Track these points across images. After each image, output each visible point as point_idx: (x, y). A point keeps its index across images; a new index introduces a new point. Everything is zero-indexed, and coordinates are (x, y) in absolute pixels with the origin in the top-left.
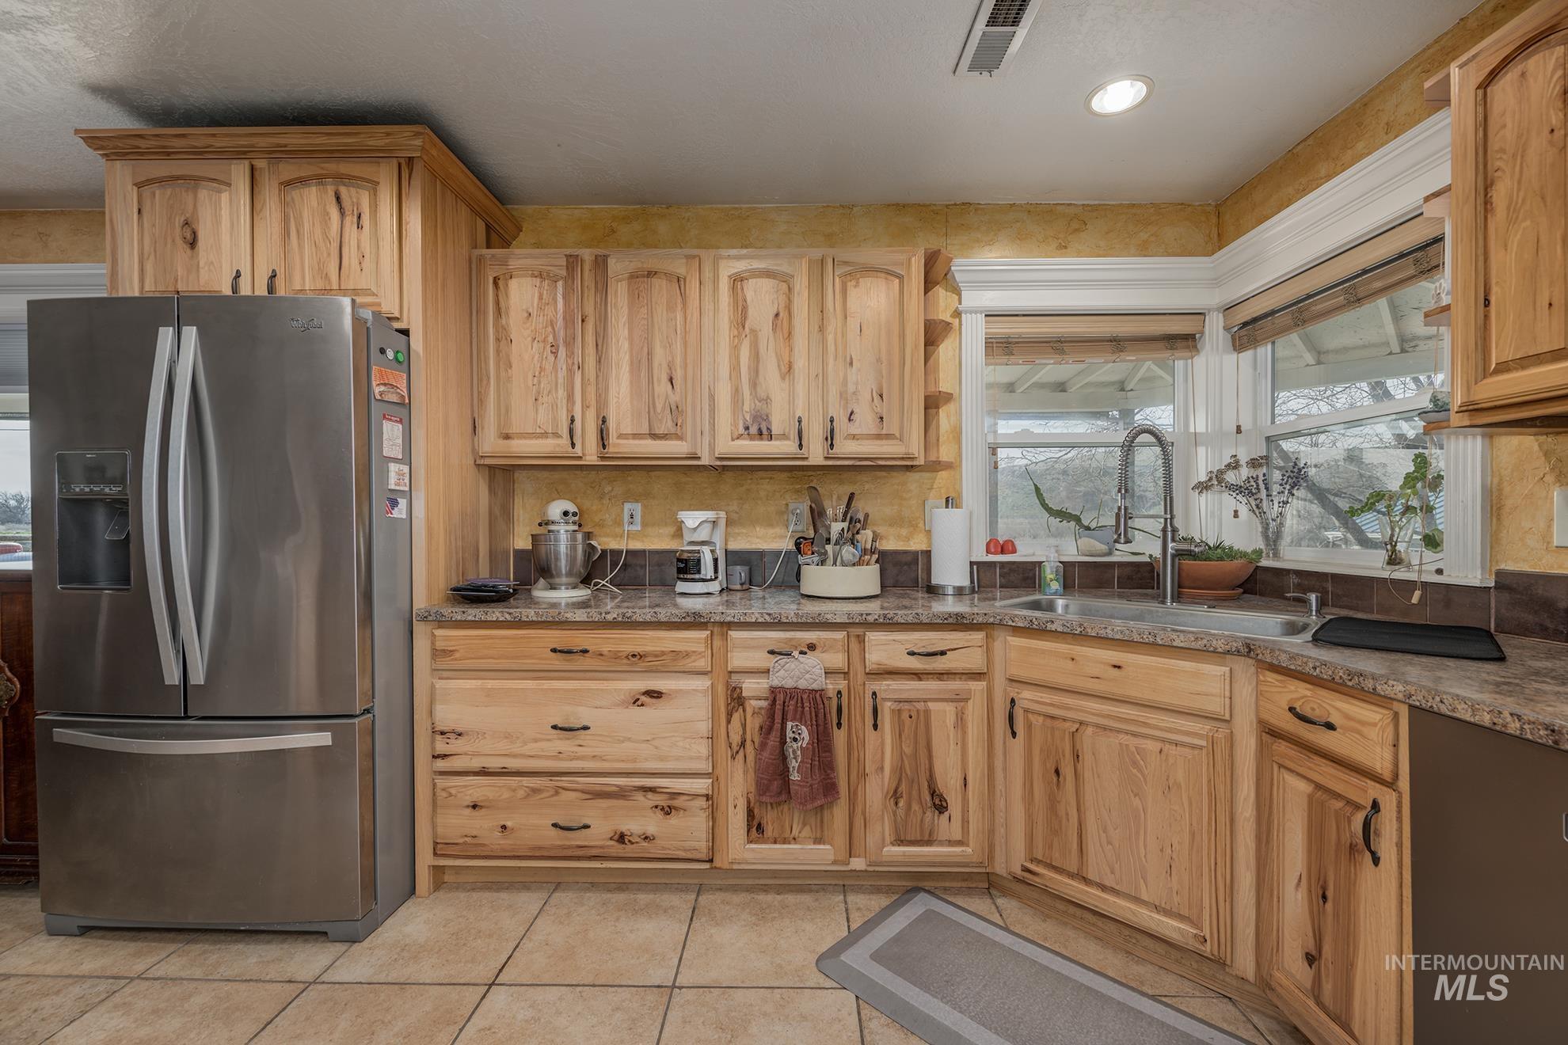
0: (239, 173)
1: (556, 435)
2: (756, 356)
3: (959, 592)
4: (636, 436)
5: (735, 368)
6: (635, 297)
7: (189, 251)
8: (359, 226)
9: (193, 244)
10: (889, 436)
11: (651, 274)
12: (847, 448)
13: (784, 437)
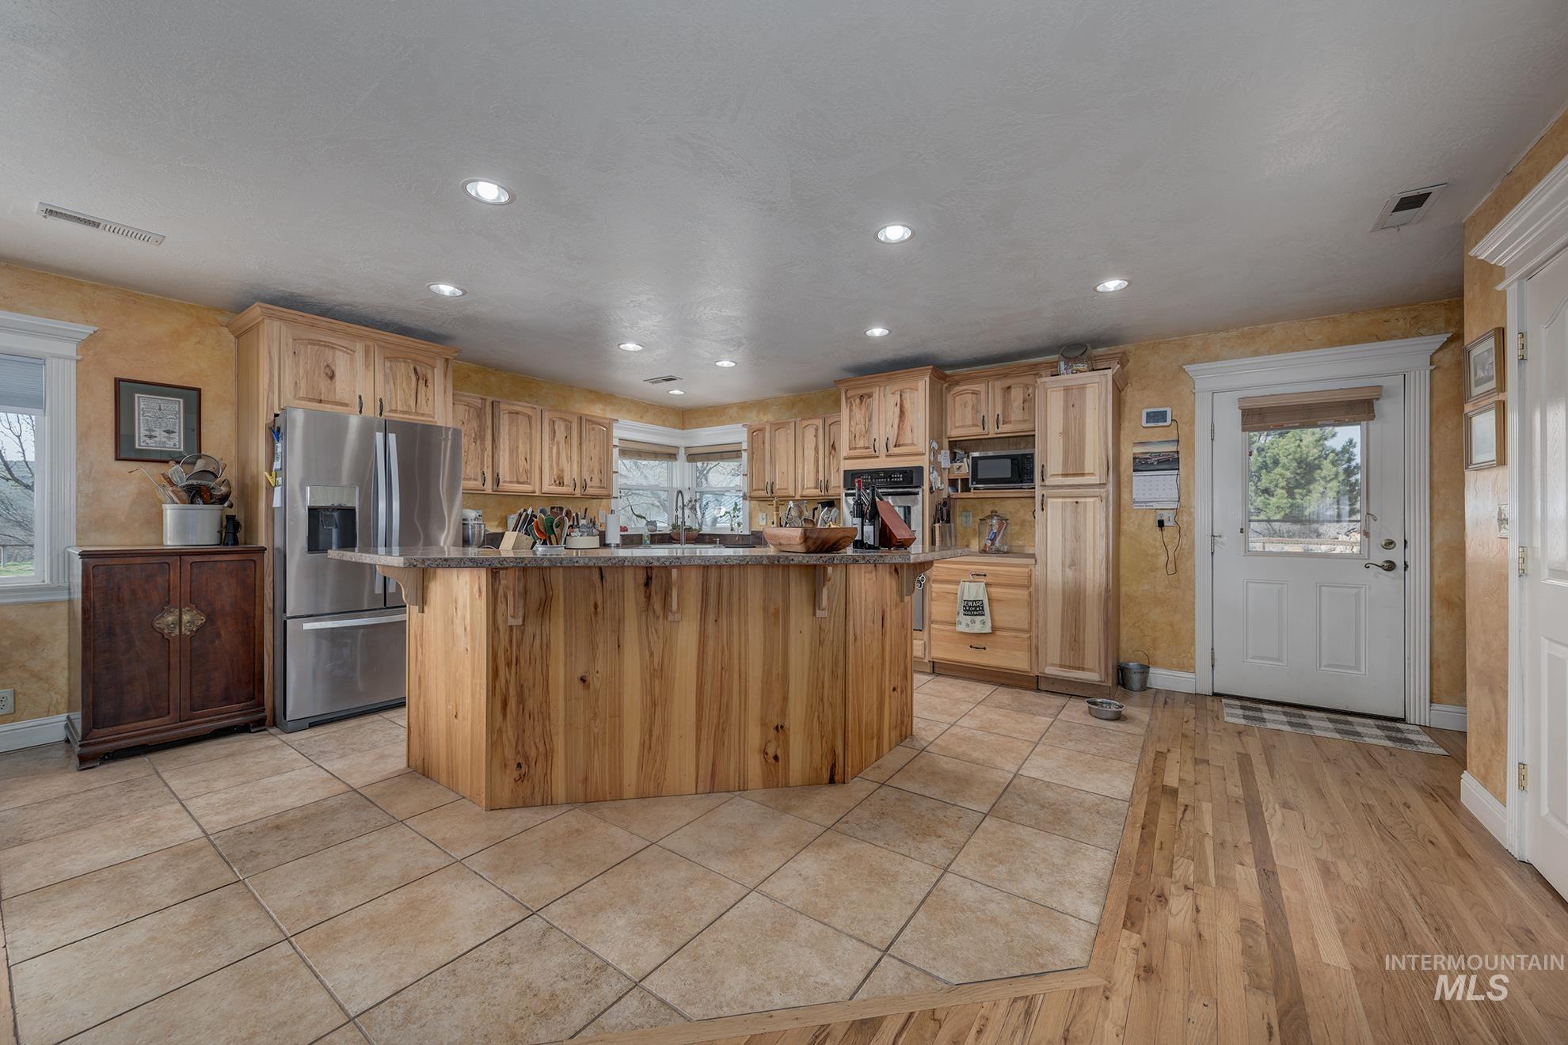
0: (359, 347)
1: (476, 480)
2: (558, 453)
3: (617, 546)
4: (511, 482)
5: (551, 456)
6: (511, 422)
7: (329, 381)
8: (426, 386)
9: (332, 377)
10: (603, 487)
11: (517, 413)
12: (590, 491)
13: (568, 486)
